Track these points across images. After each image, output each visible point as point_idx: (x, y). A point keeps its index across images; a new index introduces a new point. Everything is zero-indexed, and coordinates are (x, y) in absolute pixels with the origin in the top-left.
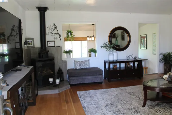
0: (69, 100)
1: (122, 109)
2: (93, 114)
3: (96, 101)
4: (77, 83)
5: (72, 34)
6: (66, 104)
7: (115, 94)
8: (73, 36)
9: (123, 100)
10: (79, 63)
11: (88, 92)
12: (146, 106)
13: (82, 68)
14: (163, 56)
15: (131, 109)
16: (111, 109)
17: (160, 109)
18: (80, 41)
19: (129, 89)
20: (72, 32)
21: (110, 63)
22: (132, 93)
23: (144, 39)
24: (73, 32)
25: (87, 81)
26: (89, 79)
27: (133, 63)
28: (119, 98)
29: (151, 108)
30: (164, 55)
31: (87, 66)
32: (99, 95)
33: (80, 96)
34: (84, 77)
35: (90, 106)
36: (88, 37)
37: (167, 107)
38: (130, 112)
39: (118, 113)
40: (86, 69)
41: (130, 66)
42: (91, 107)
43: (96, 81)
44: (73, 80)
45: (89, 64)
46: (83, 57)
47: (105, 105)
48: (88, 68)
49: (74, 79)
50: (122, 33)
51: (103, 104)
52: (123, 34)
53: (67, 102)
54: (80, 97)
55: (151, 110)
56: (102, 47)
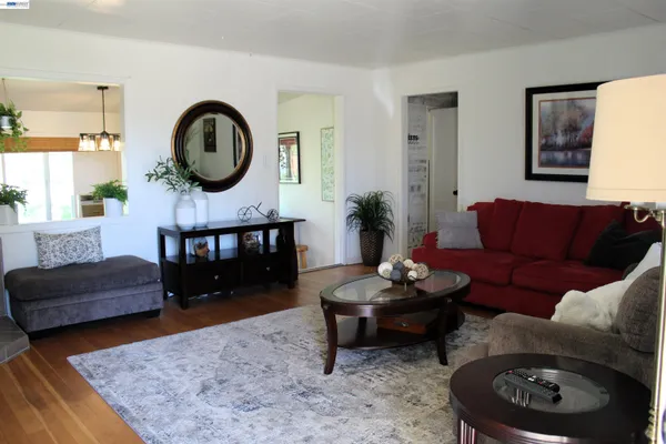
0: (43, 395)
1: (262, 392)
2: (164, 425)
3: (158, 379)
4: (57, 323)
5: (18, 121)
6: (35, 411)
7: (221, 348)
8: (21, 129)
9: (255, 364)
10: (57, 241)
11: (114, 351)
12: (336, 370)
13: (71, 261)
14: (356, 205)
15: (291, 387)
16: (225, 398)
17: (379, 372)
18: (41, 155)
19: (263, 323)
20: (16, 113)
21: (183, 235)
22: (278, 337)
23: (289, 148)
24: (20, 115)
25: (99, 313)
26: (108, 305)
27: (261, 233)
28: (239, 359)
29: (353, 373)
30: (359, 202)
31: (95, 255)
32: (161, 357)
33: (87, 371)
34: (85, 299)
35: (144, 402)
36: (82, 135)
37: (395, 361)
38: (289, 395)
39: (251, 406)
40: (90, 265)
41: (252, 244)
42: (149, 403)
43: (135, 310)
44: (42, 312)
45: (100, 245)
46: (54, 219)
47: (198, 388)
48: (97, 261)
49: (46, 309)
50: (205, 125)
51: (187, 385)
52: (211, 129)
53: (39, 403)
54: (91, 376)
55: (354, 377)
56: (150, 176)
